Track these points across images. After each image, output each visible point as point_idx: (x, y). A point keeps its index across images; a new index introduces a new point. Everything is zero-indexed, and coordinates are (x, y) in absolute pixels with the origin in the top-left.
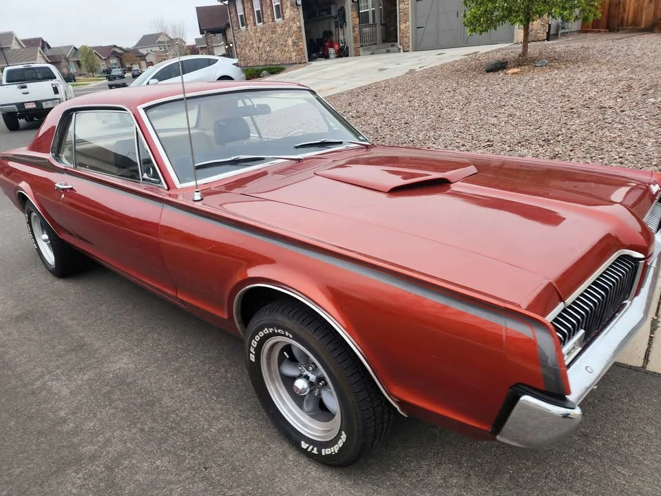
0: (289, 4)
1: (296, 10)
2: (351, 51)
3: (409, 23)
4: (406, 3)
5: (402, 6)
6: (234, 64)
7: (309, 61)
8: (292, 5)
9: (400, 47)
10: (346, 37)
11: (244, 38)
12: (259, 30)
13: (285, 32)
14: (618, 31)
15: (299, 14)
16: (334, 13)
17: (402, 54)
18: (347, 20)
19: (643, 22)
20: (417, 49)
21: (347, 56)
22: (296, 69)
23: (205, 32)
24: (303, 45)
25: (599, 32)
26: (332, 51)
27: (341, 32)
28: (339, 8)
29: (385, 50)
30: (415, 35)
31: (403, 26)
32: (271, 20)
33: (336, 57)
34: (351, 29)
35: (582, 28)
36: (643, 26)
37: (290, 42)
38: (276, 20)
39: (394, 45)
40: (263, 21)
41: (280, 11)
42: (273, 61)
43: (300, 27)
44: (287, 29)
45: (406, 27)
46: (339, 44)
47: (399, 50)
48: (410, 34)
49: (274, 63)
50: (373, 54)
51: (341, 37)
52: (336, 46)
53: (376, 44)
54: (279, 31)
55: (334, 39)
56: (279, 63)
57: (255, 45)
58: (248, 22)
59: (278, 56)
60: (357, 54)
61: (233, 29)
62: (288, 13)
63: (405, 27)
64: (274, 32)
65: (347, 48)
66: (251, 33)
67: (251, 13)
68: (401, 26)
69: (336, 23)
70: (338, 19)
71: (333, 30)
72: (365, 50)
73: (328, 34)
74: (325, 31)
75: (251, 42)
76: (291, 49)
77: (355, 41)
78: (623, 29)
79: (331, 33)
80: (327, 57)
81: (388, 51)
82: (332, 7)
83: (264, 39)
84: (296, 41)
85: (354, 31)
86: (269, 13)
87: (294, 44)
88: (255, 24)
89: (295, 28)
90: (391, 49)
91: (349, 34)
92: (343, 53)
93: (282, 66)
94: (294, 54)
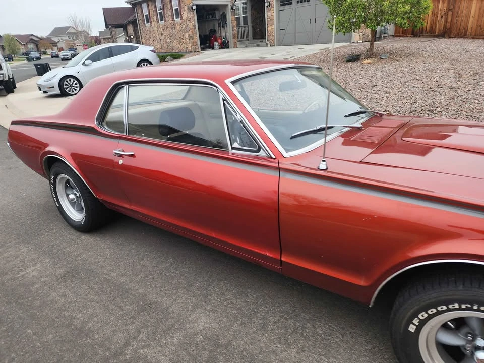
0: (186, 8)
1: (191, 12)
2: (231, 44)
3: (275, 26)
4: (272, 12)
5: (269, 14)
6: (151, 51)
7: (201, 50)
8: (188, 9)
9: (267, 42)
10: (227, 34)
11: (148, 32)
12: (161, 26)
13: (183, 29)
14: (420, 36)
15: (194, 16)
16: (217, 17)
17: (269, 48)
18: (228, 22)
19: (437, 31)
20: (279, 45)
21: (228, 48)
22: (192, 56)
24: (197, 39)
25: (407, 37)
26: (216, 44)
27: (223, 30)
28: (221, 13)
29: (256, 45)
30: (279, 35)
31: (269, 28)
32: (171, 19)
33: (220, 49)
34: (231, 29)
35: (395, 33)
36: (436, 34)
37: (187, 36)
38: (175, 19)
39: (262, 42)
40: (165, 20)
41: (178, 12)
42: (173, 50)
43: (194, 26)
44: (184, 26)
45: (272, 29)
46: (221, 39)
47: (267, 45)
48: (275, 34)
49: (173, 51)
50: (246, 47)
51: (223, 34)
52: (220, 41)
53: (248, 40)
54: (178, 27)
55: (217, 35)
56: (177, 51)
57: (158, 37)
58: (152, 20)
59: (177, 46)
60: (235, 47)
61: (139, 25)
62: (185, 14)
63: (271, 28)
64: (173, 28)
65: (228, 42)
66: (155, 29)
67: (155, 14)
68: (268, 28)
69: (219, 24)
70: (221, 20)
71: (217, 28)
72: (240, 44)
73: (213, 32)
74: (212, 29)
75: (154, 35)
76: (188, 41)
77: (234, 38)
78: (423, 35)
79: (215, 31)
80: (213, 48)
81: (258, 46)
82: (217, 12)
83: (165, 33)
84: (192, 35)
85: (233, 30)
86: (170, 14)
87: (190, 37)
88: (158, 22)
89: (191, 26)
90: (260, 44)
91: (229, 32)
92: (224, 45)
93: (180, 54)
94: (190, 45)
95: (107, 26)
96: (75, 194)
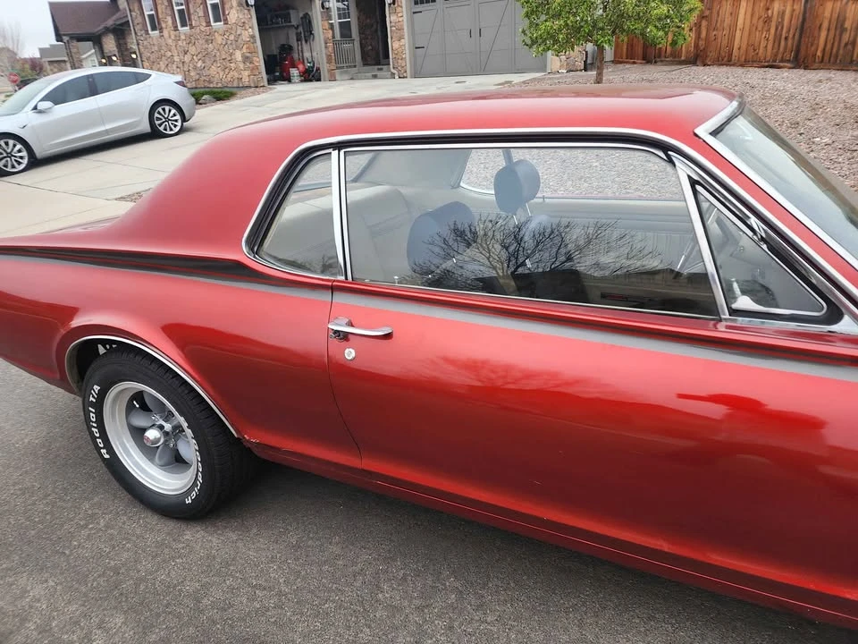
0: (235, 4)
1: (246, 11)
2: (324, 73)
3: (405, 41)
4: (400, 15)
5: (394, 18)
6: (177, 83)
7: (269, 84)
8: (240, 5)
9: (392, 70)
10: (314, 54)
11: (156, 48)
12: (183, 37)
13: (229, 42)
14: (655, 62)
15: (251, 18)
16: (294, 21)
17: (397, 80)
18: (315, 32)
19: (683, 55)
20: (416, 75)
21: (319, 80)
22: (254, 94)
23: (66, 39)
24: (260, 61)
25: (634, 63)
26: (294, 72)
27: (306, 47)
28: (301, 15)
29: (370, 74)
30: (414, 57)
31: (396, 45)
32: (204, 24)
33: (302, 81)
34: (323, 45)
35: (615, 57)
36: (683, 58)
37: (238, 56)
38: (212, 24)
39: (381, 69)
40: (191, 25)
41: (219, 12)
42: (210, 82)
43: (253, 37)
44: (232, 37)
45: (401, 46)
46: (303, 62)
47: (393, 76)
48: (407, 55)
49: (211, 86)
50: (352, 79)
51: (307, 55)
52: (301, 67)
53: (355, 66)
54: (219, 39)
55: (296, 56)
56: (220, 85)
57: (176, 59)
58: (164, 25)
59: (218, 76)
60: (333, 79)
61: (136, 33)
62: (234, 15)
63: (399, 45)
64: (210, 41)
65: (318, 69)
66: (170, 42)
67: (169, 12)
68: (393, 45)
69: (298, 35)
70: (301, 29)
71: (294, 43)
72: (341, 73)
73: (287, 49)
74: (283, 45)
75: (169, 54)
76: (242, 66)
77: (329, 61)
78: (662, 61)
79: (291, 48)
80: (288, 79)
81: (375, 77)
82: (292, 12)
83: (193, 50)
84: (248, 55)
85: (326, 47)
86: (201, 14)
87: (246, 59)
88: (176, 29)
89: (245, 36)
90: (379, 73)
91: (318, 50)
92: (311, 75)
93: (228, 90)
94: (247, 73)
95: (59, 37)
96: (161, 427)
